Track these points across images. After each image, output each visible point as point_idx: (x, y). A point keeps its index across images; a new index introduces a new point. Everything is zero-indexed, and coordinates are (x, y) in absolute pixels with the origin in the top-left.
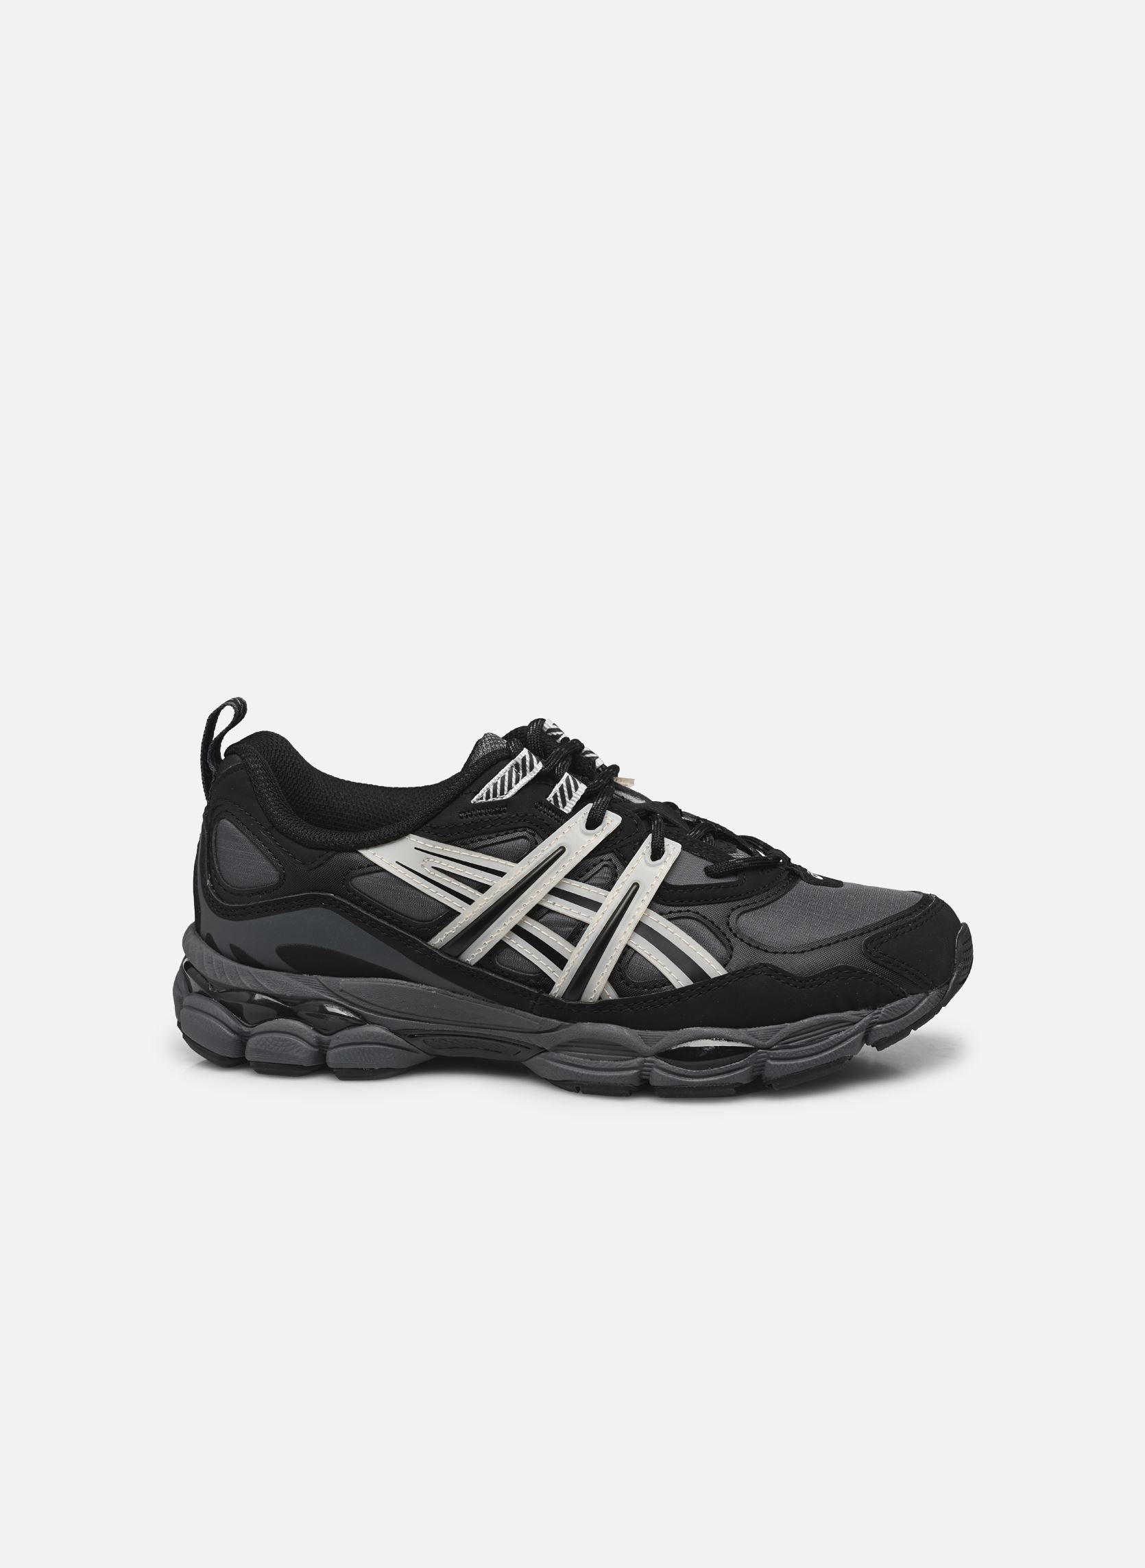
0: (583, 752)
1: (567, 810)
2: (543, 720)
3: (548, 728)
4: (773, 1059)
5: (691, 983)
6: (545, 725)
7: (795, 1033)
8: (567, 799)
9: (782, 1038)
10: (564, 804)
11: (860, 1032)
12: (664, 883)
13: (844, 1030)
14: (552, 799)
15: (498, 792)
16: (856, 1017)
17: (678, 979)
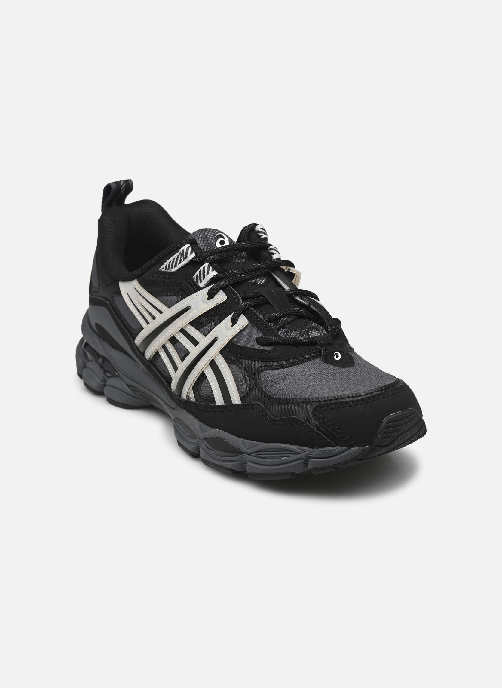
0: (269, 248)
1: (202, 285)
2: (256, 225)
3: (257, 230)
4: (250, 461)
5: (224, 404)
6: (256, 228)
7: (263, 449)
8: (202, 279)
9: (256, 451)
10: (201, 282)
11: (302, 460)
12: (231, 342)
13: (291, 456)
14: (195, 277)
15: (167, 268)
16: (299, 450)
17: (219, 400)
